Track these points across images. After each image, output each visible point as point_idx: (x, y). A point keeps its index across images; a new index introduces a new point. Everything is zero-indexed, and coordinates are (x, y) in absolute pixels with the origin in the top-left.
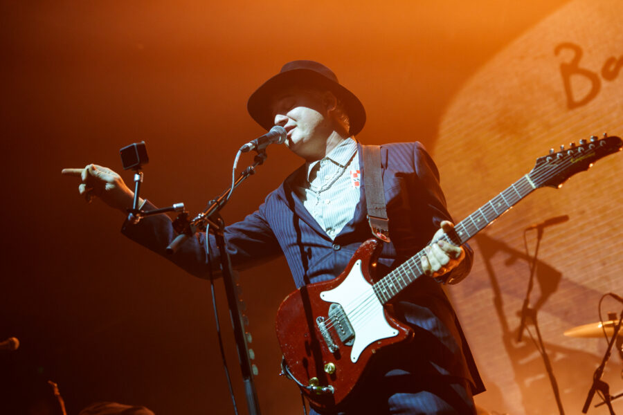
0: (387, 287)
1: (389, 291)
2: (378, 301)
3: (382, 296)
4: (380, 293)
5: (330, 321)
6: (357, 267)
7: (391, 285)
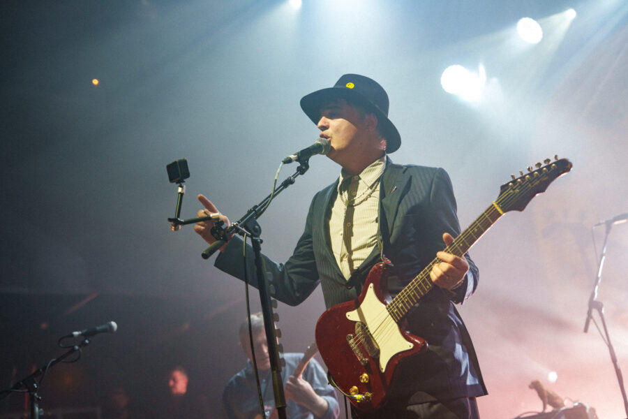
0: (397, 307)
1: (399, 310)
2: (394, 321)
3: (395, 315)
4: (393, 312)
5: (357, 338)
6: (371, 291)
7: (400, 305)
